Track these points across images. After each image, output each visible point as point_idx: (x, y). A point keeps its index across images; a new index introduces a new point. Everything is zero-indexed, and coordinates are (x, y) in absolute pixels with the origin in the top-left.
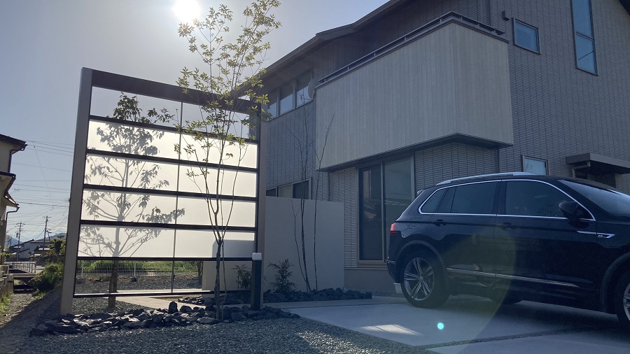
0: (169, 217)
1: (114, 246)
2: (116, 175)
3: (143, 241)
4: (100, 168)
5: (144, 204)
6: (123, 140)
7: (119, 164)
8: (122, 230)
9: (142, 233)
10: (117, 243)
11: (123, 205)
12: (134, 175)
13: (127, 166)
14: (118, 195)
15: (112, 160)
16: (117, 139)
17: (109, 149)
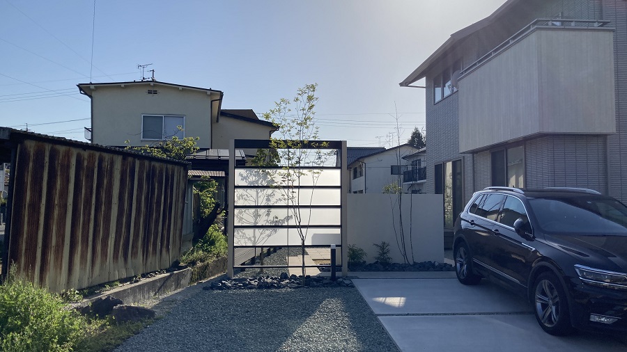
0: (283, 221)
1: (253, 239)
2: (251, 199)
3: (269, 236)
4: (242, 195)
5: (268, 215)
6: (254, 178)
7: (253, 192)
8: (257, 230)
9: (268, 231)
10: (254, 237)
11: (257, 216)
12: (262, 198)
13: (258, 193)
14: (253, 210)
15: (249, 190)
16: (251, 178)
17: (246, 185)
